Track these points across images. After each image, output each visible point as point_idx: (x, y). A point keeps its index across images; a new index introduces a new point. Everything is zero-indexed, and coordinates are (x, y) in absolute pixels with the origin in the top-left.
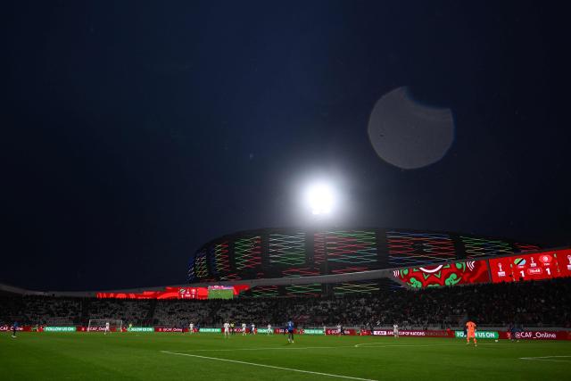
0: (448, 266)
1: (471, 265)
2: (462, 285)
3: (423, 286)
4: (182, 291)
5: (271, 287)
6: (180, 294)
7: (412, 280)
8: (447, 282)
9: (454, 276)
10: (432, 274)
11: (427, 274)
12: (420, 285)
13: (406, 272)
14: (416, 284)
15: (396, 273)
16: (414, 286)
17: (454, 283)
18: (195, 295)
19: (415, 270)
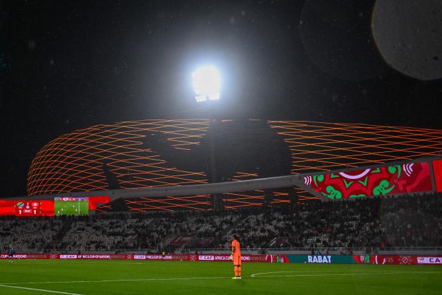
0: (378, 170)
1: (409, 169)
2: (396, 196)
3: (343, 196)
4: (20, 205)
5: (139, 199)
6: (17, 209)
7: (329, 189)
8: (376, 192)
9: (385, 183)
10: (355, 181)
11: (348, 180)
12: (339, 195)
13: (321, 178)
14: (333, 194)
15: (307, 180)
16: (331, 197)
17: (385, 192)
18: (38, 210)
19: (333, 176)
